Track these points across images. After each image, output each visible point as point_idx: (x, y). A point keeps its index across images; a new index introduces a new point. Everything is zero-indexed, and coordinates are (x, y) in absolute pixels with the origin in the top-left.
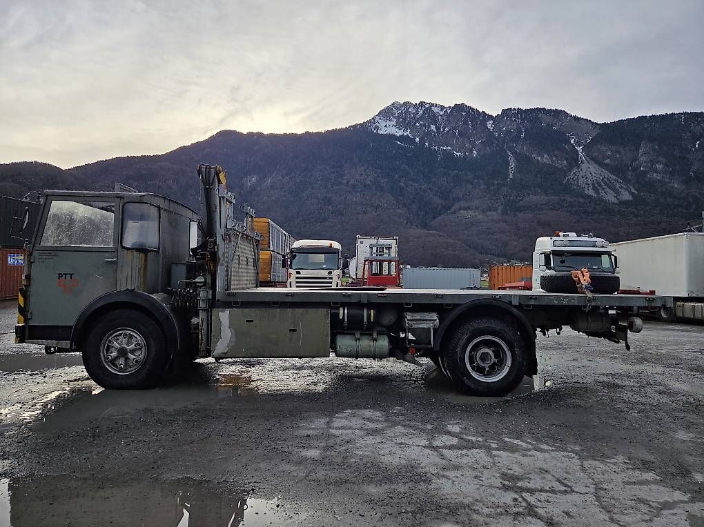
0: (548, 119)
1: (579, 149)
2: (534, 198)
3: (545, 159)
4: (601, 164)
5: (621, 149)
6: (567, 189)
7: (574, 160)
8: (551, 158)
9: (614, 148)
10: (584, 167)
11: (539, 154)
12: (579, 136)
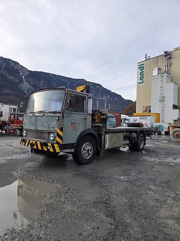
0: (13, 64)
1: (23, 77)
2: (7, 91)
3: (11, 78)
4: (30, 84)
5: (36, 81)
6: (19, 90)
7: (21, 81)
8: (13, 78)
9: (34, 79)
10: (25, 83)
11: (9, 76)
12: (23, 73)
